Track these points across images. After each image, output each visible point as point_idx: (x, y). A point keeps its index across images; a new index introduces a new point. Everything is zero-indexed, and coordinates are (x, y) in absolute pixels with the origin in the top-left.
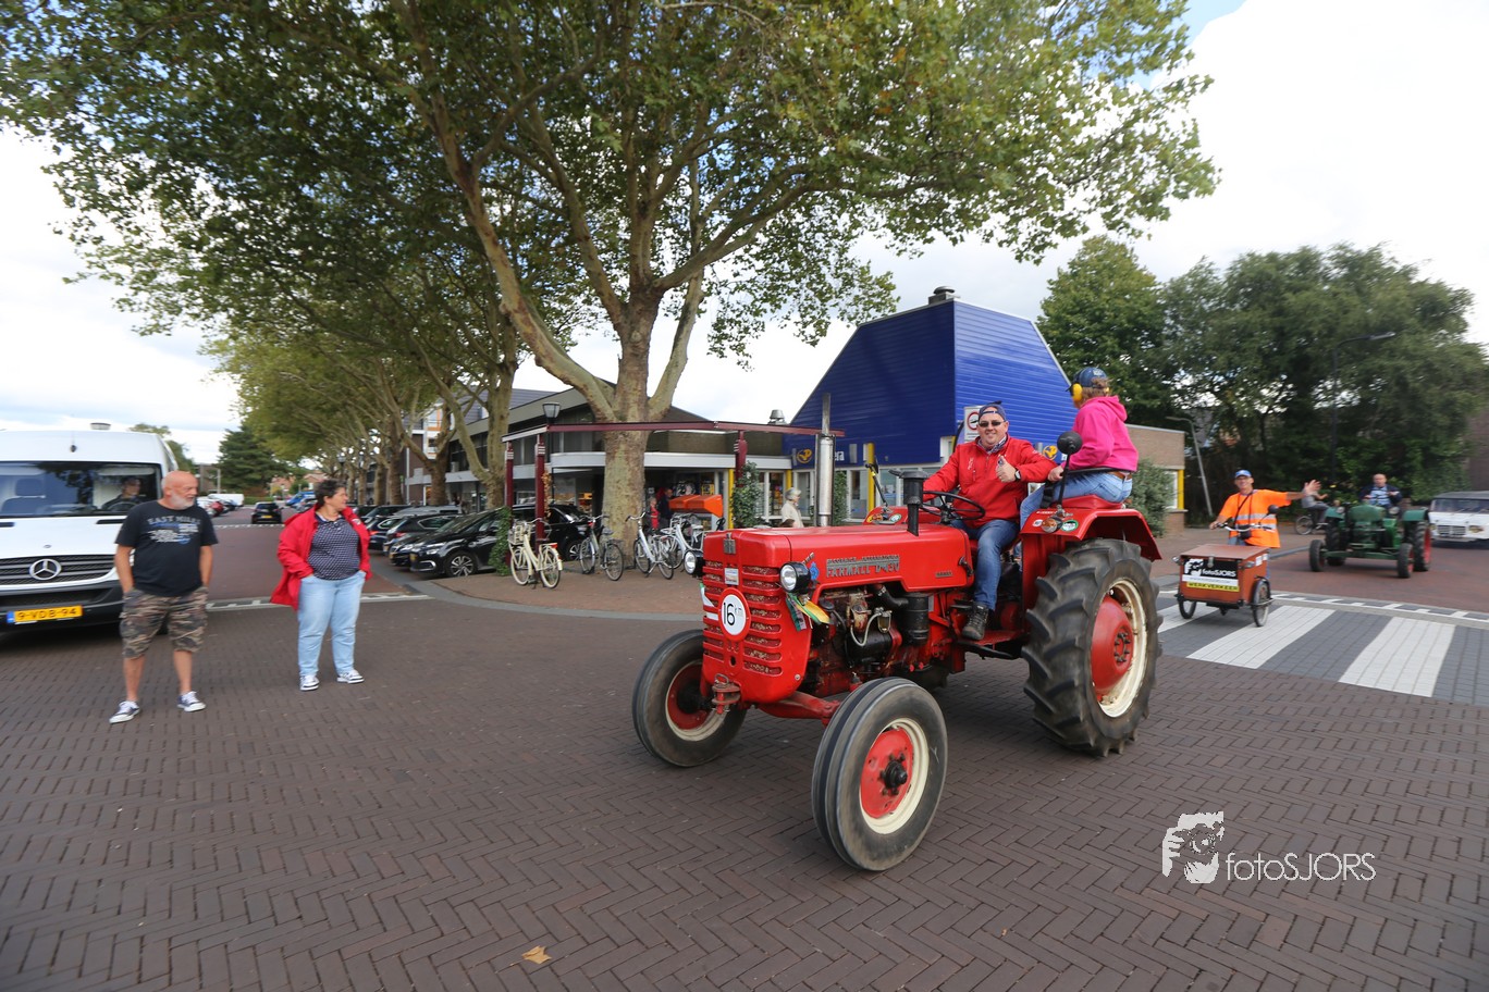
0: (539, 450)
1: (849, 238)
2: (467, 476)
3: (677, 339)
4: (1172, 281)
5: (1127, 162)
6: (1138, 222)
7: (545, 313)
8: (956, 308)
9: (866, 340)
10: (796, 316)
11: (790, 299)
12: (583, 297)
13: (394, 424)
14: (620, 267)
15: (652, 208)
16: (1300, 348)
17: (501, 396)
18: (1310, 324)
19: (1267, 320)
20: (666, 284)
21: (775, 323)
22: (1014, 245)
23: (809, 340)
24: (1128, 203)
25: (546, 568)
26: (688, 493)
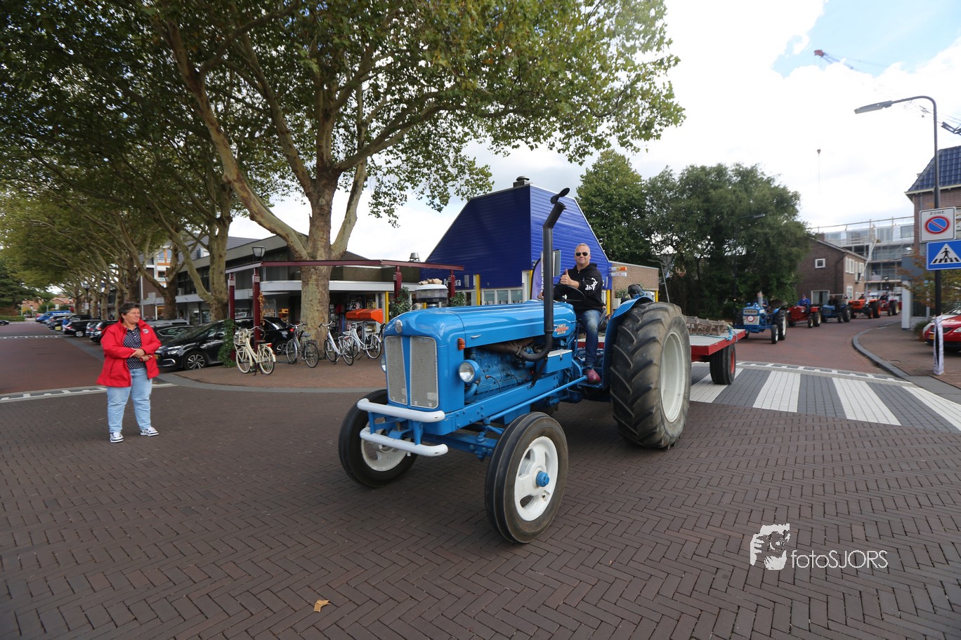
0: (255, 279)
1: (462, 143)
3: (349, 204)
5: (631, 107)
8: (531, 190)
9: (473, 208)
10: (430, 194)
11: (424, 180)
15: (332, 114)
16: (717, 221)
19: (701, 204)
20: (343, 167)
22: (567, 152)
23: (437, 207)
24: (633, 131)
25: (264, 359)
26: (357, 308)
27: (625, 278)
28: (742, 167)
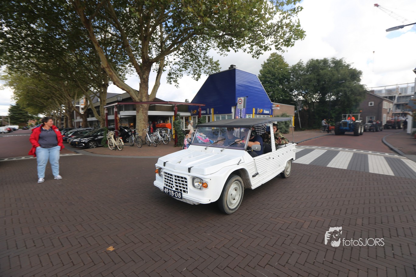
0: (115, 110)
1: (207, 50)
2: (94, 119)
3: (157, 78)
4: (293, 66)
5: (281, 31)
6: (284, 48)
7: (116, 69)
8: (236, 70)
9: (212, 79)
10: (193, 73)
11: (190, 67)
12: (129, 65)
13: (69, 103)
14: (140, 56)
15: (148, 38)
16: (323, 85)
17: (104, 94)
18: (326, 78)
19: (316, 77)
20: (153, 61)
21: (186, 74)
22: (252, 53)
23: (196, 79)
24: (282, 42)
25: (119, 144)
26: (161, 123)
27: (279, 110)
28: (335, 60)
